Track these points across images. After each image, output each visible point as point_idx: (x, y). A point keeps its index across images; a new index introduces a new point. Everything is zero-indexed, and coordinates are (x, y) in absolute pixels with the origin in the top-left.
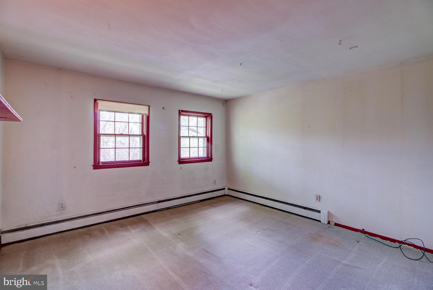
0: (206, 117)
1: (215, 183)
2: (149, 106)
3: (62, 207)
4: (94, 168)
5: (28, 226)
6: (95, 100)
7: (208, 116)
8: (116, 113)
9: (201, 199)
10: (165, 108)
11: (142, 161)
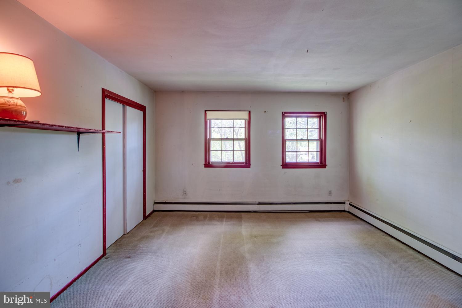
0: (320, 117)
1: (330, 194)
2: (250, 112)
3: (185, 194)
4: (205, 166)
5: (167, 202)
6: (205, 111)
7: (321, 115)
8: (223, 120)
9: (310, 210)
10: (266, 111)
11: (245, 163)
